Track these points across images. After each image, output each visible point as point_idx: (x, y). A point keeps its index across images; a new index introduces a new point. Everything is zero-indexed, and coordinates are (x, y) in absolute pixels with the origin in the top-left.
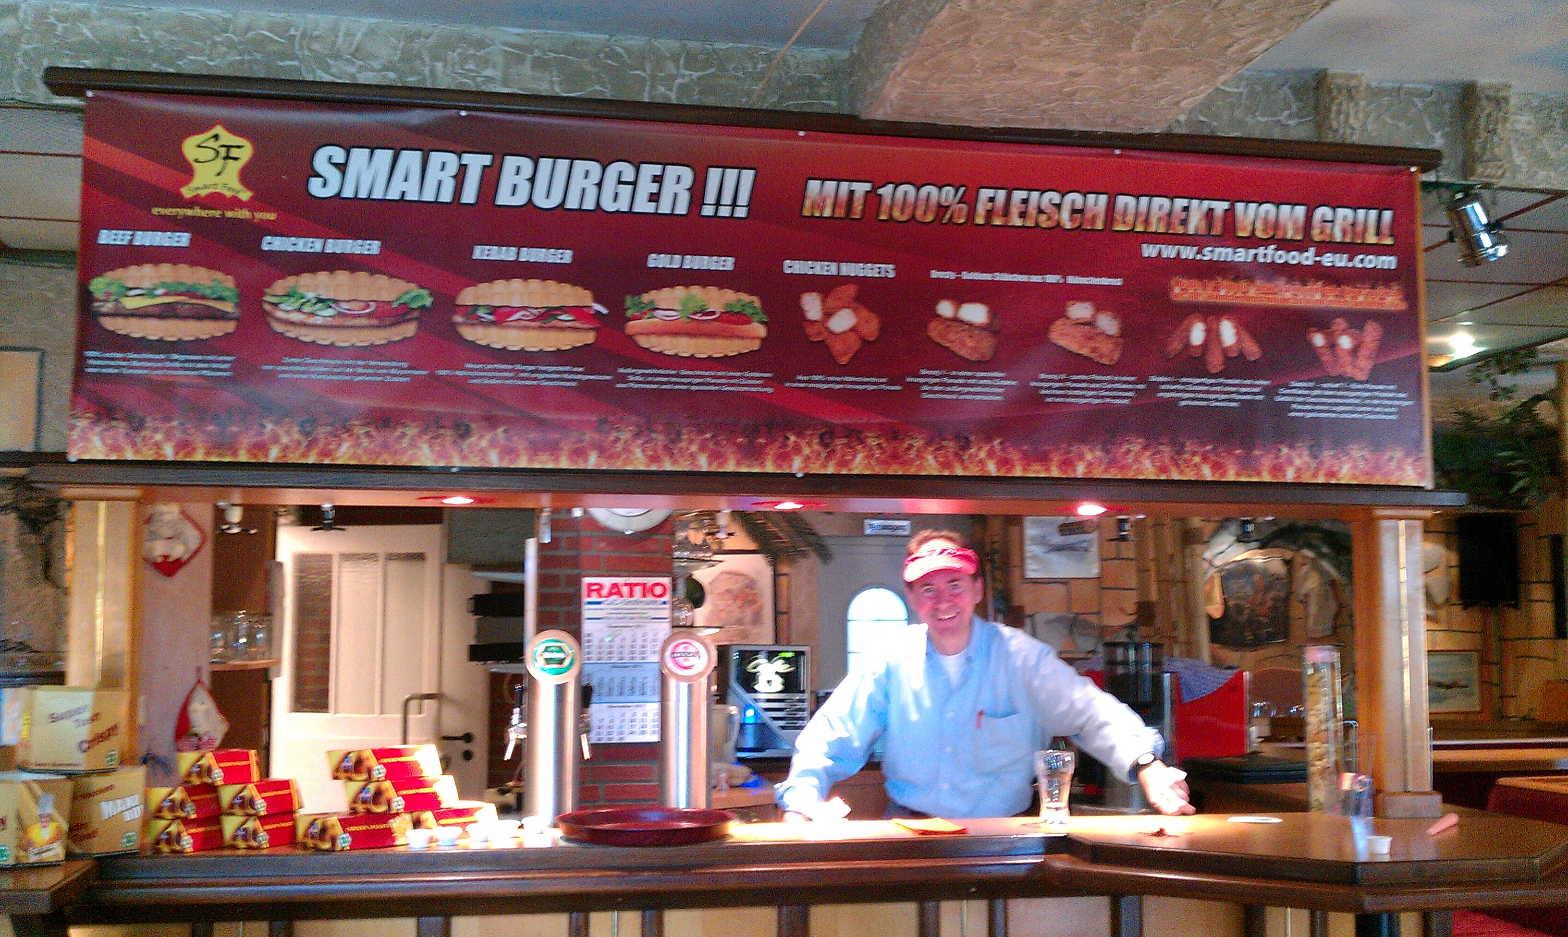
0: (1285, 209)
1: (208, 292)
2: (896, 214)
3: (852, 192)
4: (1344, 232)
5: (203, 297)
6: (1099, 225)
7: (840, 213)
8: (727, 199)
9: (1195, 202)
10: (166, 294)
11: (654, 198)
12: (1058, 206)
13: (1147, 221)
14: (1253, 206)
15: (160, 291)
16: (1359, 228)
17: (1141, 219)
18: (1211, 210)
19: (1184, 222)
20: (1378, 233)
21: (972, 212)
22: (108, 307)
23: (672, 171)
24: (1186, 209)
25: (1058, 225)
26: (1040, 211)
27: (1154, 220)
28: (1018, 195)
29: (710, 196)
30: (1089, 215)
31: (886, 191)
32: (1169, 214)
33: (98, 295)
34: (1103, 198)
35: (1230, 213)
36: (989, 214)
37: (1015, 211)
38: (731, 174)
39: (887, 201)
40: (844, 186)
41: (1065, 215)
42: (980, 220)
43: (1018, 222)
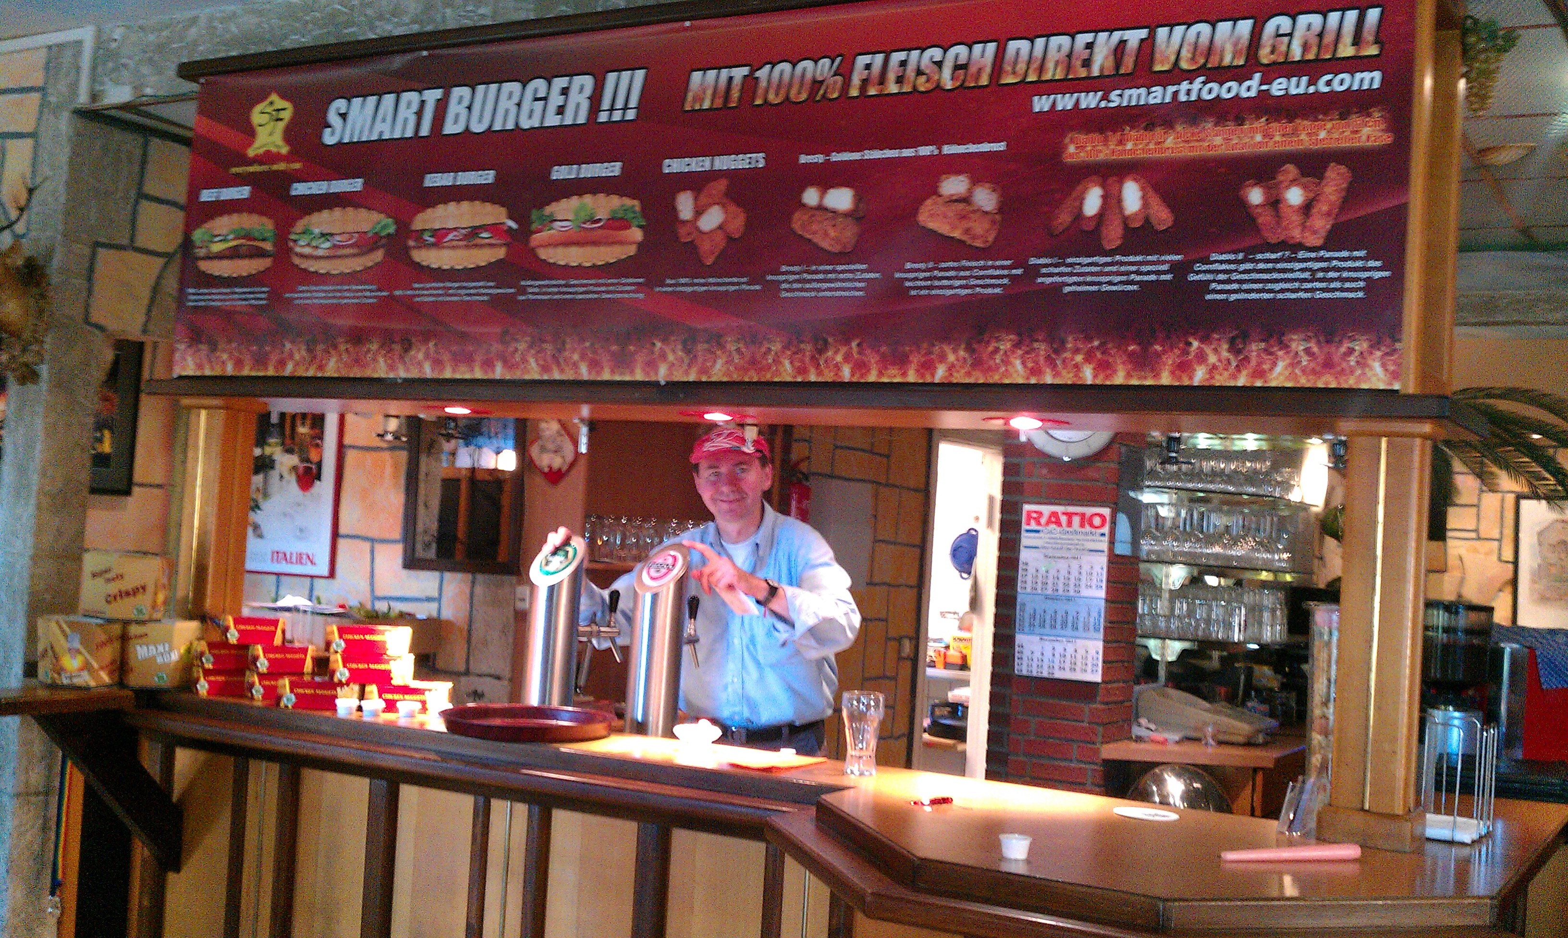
0: (1224, 27)
1: (256, 235)
2: (771, 97)
3: (731, 79)
4: (1306, 47)
5: (255, 239)
6: (984, 81)
7: (719, 103)
8: (619, 104)
9: (1103, 36)
10: (235, 239)
11: (561, 110)
12: (939, 64)
13: (1041, 69)
14: (1179, 30)
15: (231, 237)
16: (1329, 38)
17: (1035, 65)
18: (1123, 43)
19: (1087, 63)
20: (1357, 41)
21: (847, 84)
22: (202, 252)
23: (578, 80)
24: (1090, 46)
25: (938, 87)
26: (919, 72)
27: (1050, 65)
28: (897, 57)
29: (606, 104)
30: (973, 69)
31: (762, 73)
32: (1069, 56)
33: (198, 243)
34: (991, 47)
35: (1148, 45)
36: (865, 82)
37: (891, 76)
38: (626, 75)
39: (763, 84)
40: (725, 73)
41: (947, 72)
42: (854, 92)
43: (893, 88)
